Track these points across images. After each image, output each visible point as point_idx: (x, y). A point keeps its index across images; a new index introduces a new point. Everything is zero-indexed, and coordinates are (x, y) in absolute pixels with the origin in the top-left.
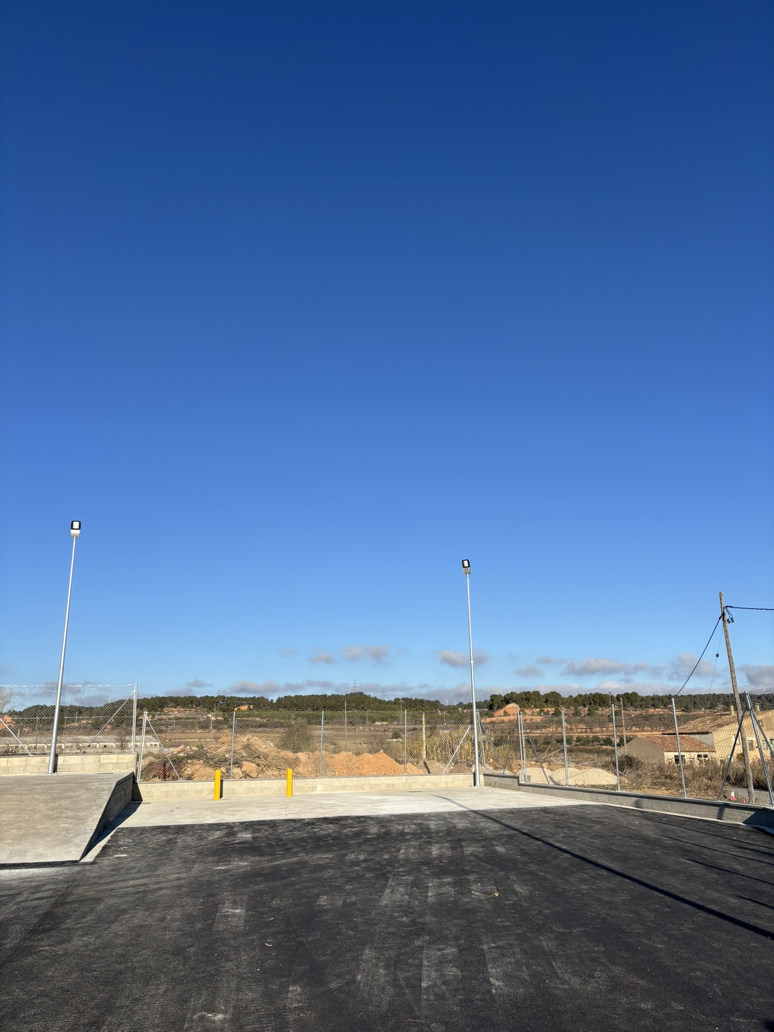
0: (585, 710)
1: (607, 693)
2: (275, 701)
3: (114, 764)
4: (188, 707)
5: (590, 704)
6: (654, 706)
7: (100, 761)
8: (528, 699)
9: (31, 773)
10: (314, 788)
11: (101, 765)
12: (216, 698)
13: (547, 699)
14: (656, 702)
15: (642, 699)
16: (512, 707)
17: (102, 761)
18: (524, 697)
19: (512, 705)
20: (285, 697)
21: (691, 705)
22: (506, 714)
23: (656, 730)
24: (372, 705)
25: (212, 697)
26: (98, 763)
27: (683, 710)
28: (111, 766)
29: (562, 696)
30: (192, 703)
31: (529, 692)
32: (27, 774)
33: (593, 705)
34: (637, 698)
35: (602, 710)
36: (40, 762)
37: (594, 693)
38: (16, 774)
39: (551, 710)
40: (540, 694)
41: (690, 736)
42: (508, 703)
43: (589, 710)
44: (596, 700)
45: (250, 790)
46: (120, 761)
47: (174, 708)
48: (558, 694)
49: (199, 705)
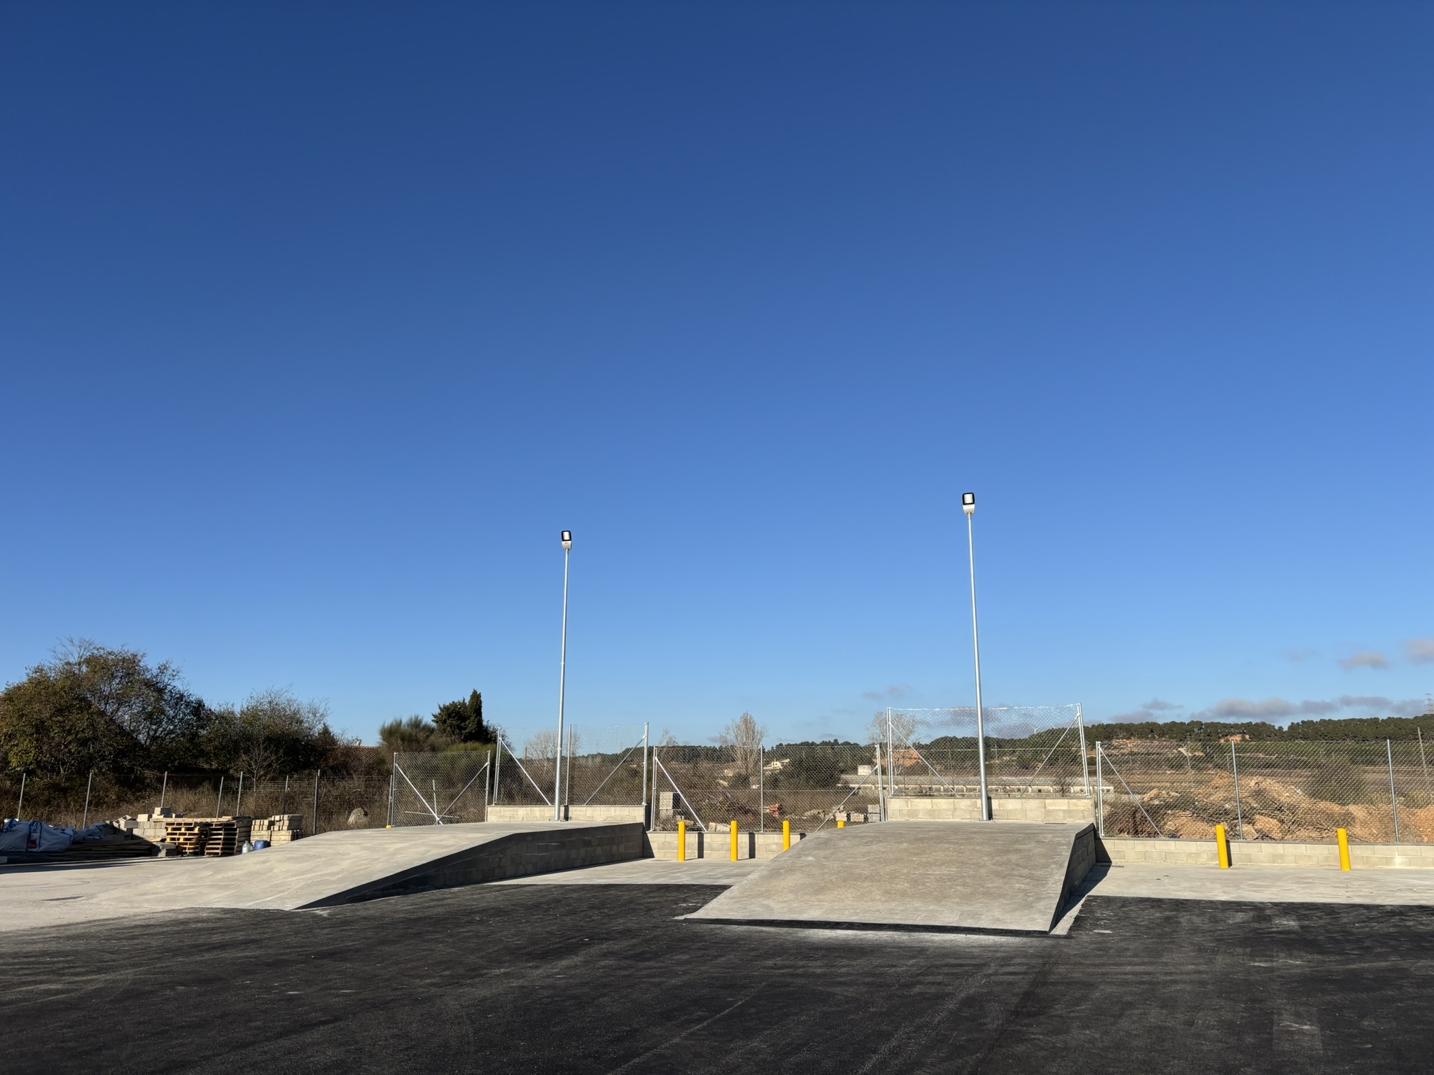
2: (1286, 729)
3: (1064, 811)
4: (1147, 738)
10: (1389, 860)
11: (1048, 813)
12: (1189, 724)
17: (1048, 808)
20: (1303, 722)
25: (1182, 724)
26: (1043, 810)
28: (1062, 814)
30: (1152, 732)
36: (971, 806)
45: (1275, 858)
47: (1127, 739)
49: (1163, 735)
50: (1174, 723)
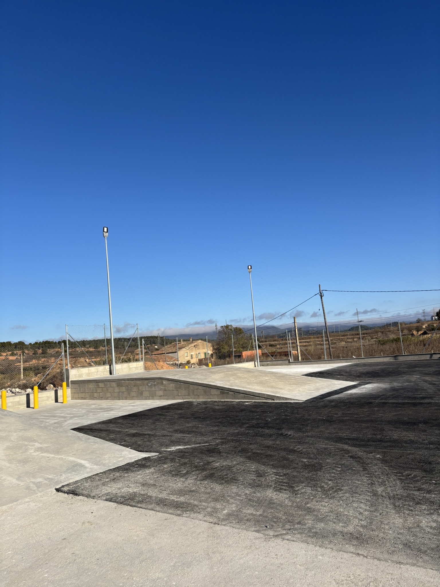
3: (135, 368)
5: (43, 347)
7: (129, 367)
8: (3, 347)
9: (100, 375)
11: (130, 369)
17: (131, 367)
26: (128, 368)
28: (134, 369)
29: (25, 344)
32: (99, 376)
35: (50, 350)
36: (103, 369)
38: (93, 376)
40: (11, 344)
43: (43, 351)
44: (46, 345)
46: (138, 366)
48: (23, 342)
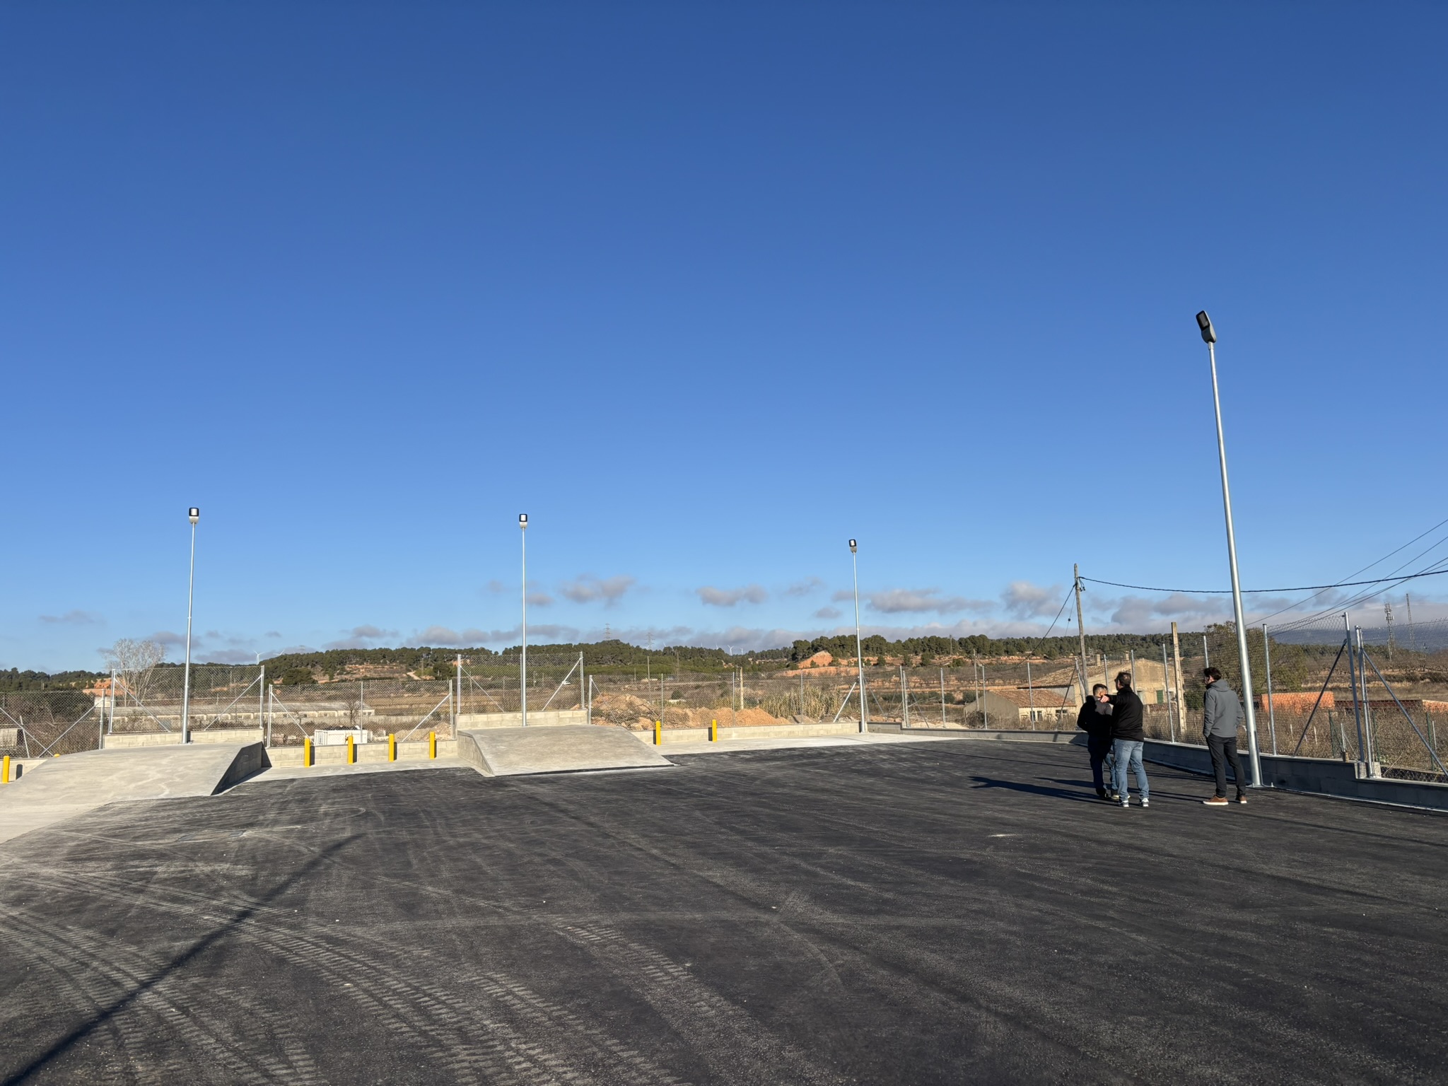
0: (917, 659)
1: (948, 636)
2: (500, 654)
4: (379, 663)
5: (924, 651)
6: (1008, 652)
8: (842, 646)
12: (418, 650)
13: (867, 645)
14: (1011, 647)
15: (993, 643)
16: (823, 657)
18: (838, 642)
19: (822, 653)
20: (514, 647)
21: (1056, 652)
22: (813, 665)
23: (1010, 684)
24: (633, 656)
25: (413, 650)
27: (1045, 657)
29: (887, 641)
30: (384, 657)
31: (844, 637)
33: (927, 652)
34: (985, 643)
35: (940, 659)
37: (929, 637)
39: (874, 660)
41: (1050, 689)
42: (816, 650)
43: (923, 659)
44: (932, 645)
47: (360, 664)
48: (883, 639)
49: (394, 661)
50: (405, 649)
